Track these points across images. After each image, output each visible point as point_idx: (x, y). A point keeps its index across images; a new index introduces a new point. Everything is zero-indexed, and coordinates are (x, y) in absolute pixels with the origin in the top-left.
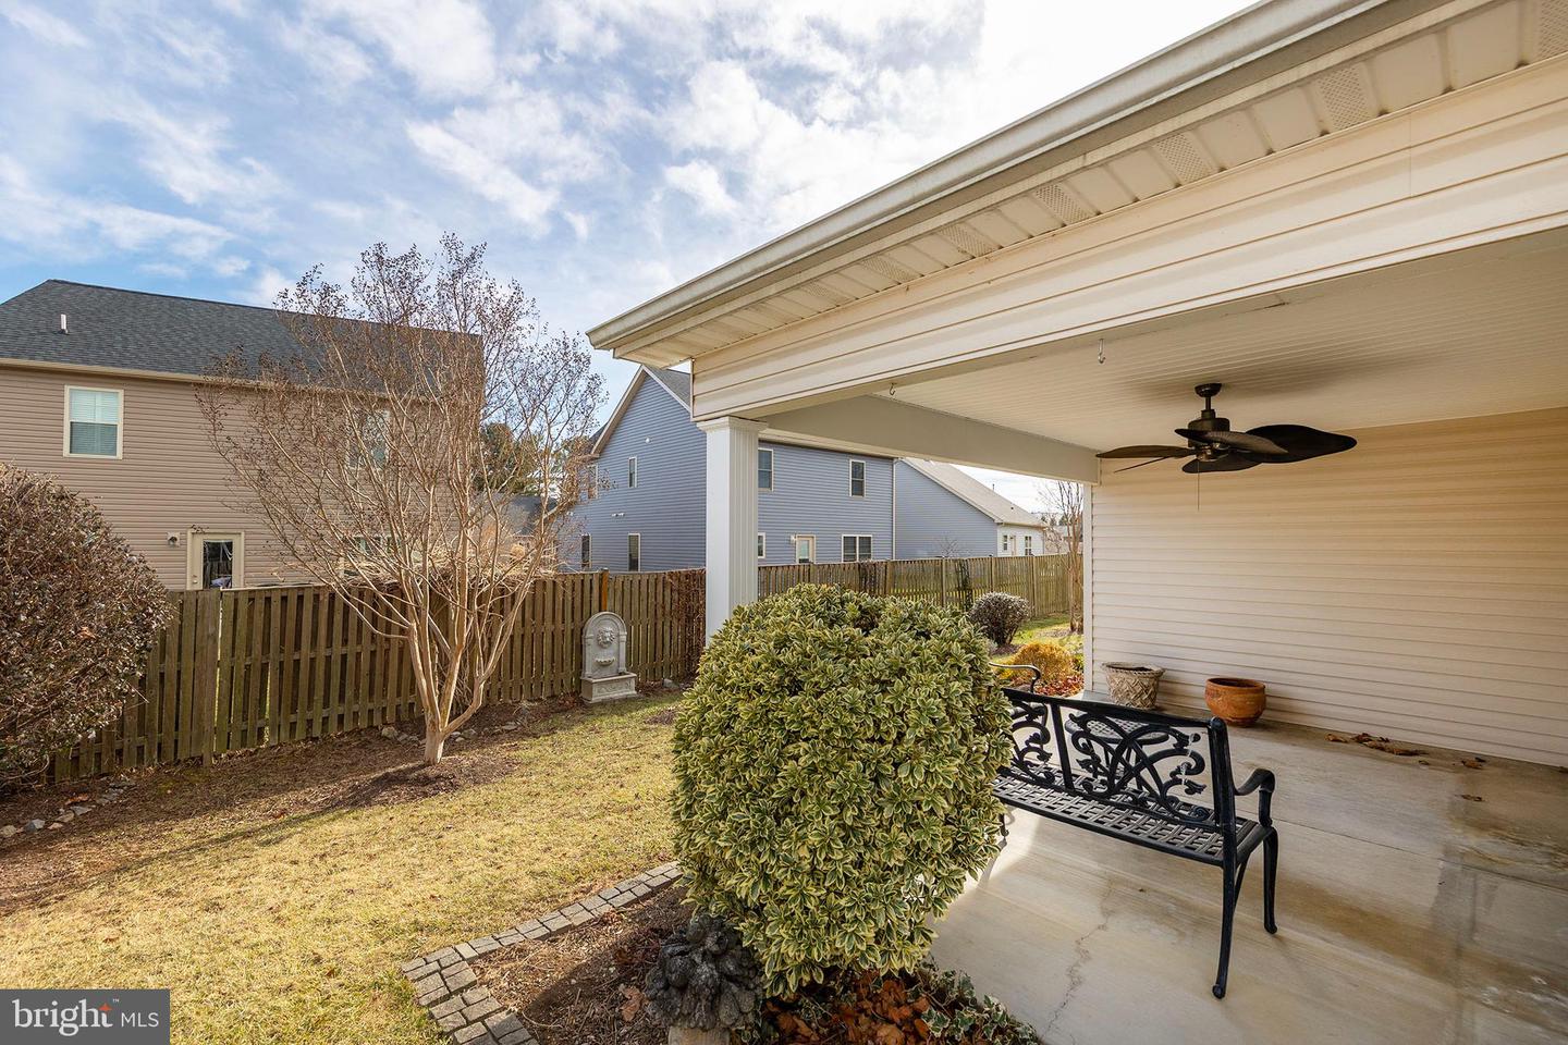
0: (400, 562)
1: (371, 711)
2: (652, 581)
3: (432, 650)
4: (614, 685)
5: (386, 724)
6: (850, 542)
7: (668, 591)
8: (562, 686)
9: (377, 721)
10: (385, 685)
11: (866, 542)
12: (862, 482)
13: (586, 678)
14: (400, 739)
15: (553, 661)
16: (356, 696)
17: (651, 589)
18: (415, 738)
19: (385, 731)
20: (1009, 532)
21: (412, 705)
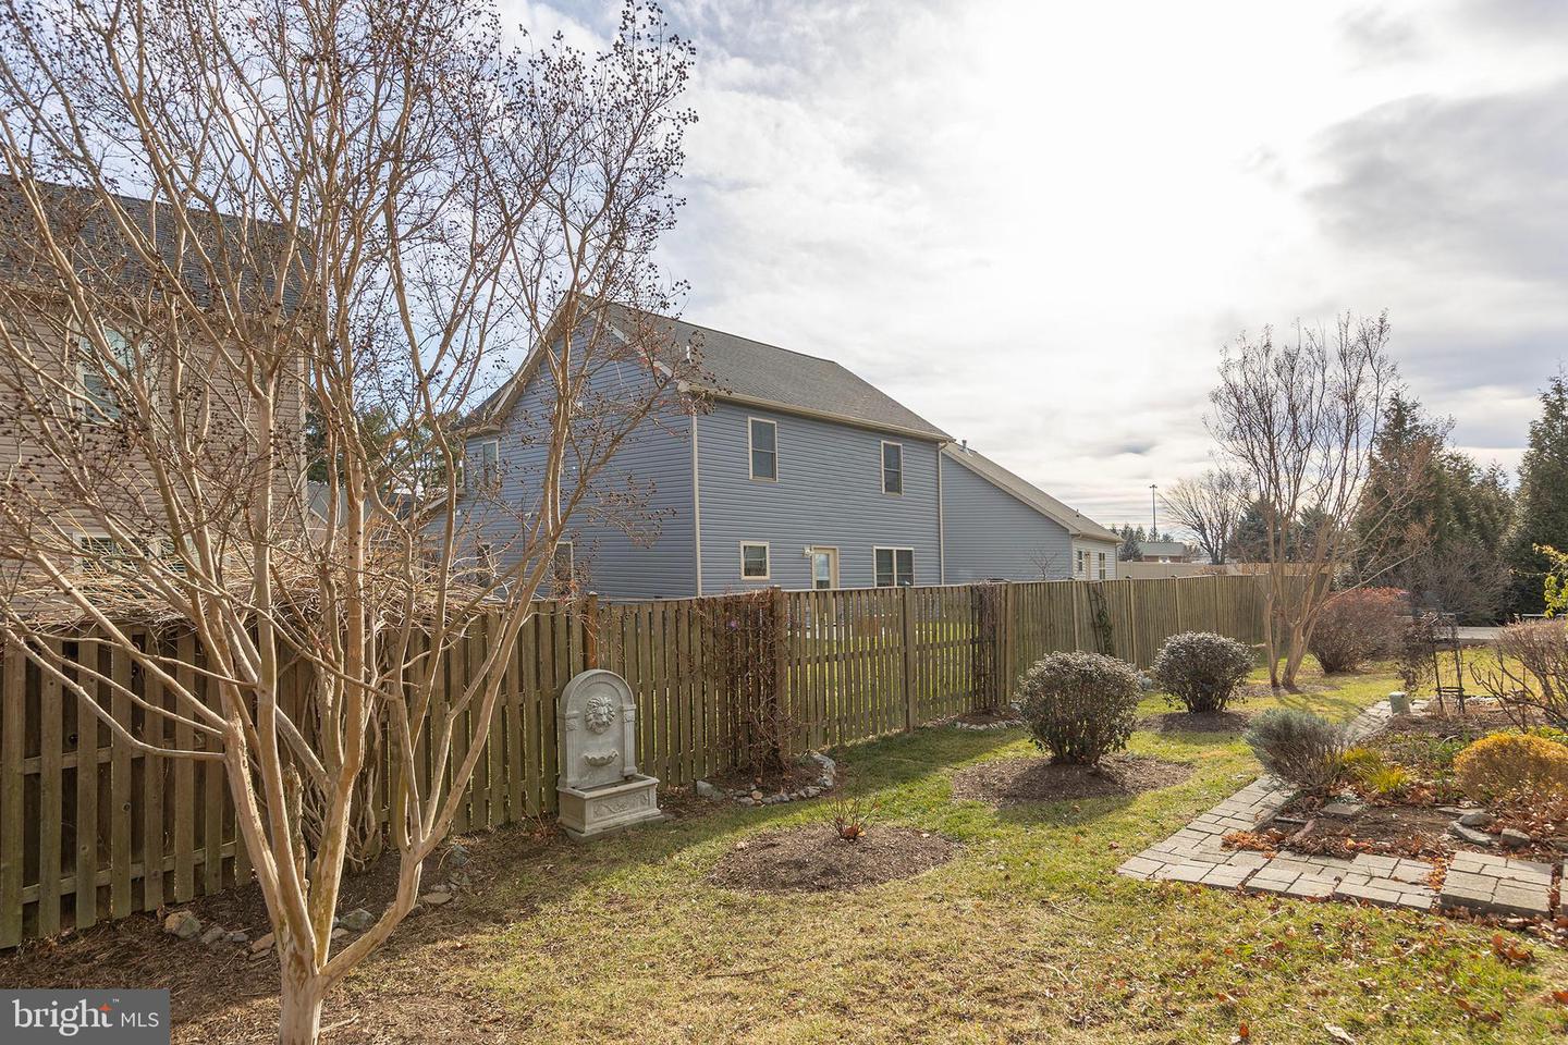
0: (193, 575)
1: (138, 883)
2: (671, 614)
3: (289, 784)
4: (622, 800)
5: (172, 904)
6: (884, 556)
7: (697, 633)
8: (524, 803)
9: (153, 901)
10: (168, 826)
11: (905, 557)
12: (898, 473)
13: (569, 789)
14: (207, 939)
15: (505, 760)
16: (103, 854)
17: (670, 628)
18: (239, 935)
19: (172, 922)
20: (1084, 547)
21: (228, 862)
